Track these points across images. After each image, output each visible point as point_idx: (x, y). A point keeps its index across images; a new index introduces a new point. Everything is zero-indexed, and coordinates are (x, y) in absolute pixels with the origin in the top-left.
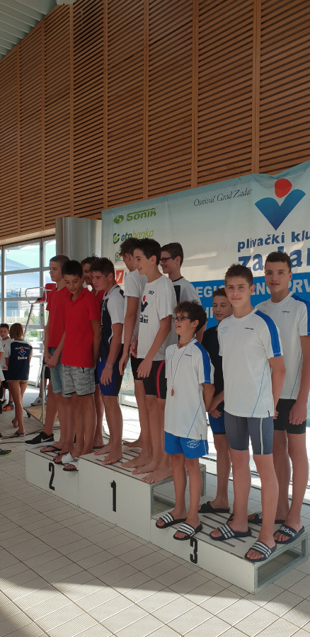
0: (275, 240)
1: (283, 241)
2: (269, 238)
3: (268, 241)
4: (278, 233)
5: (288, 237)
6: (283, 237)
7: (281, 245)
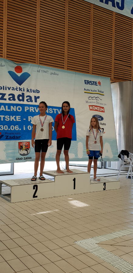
2: (18, 88)
6: (24, 89)
7: (23, 92)
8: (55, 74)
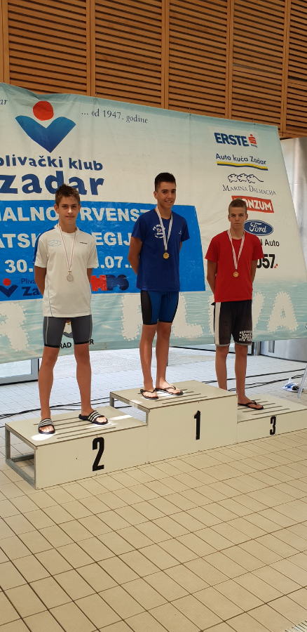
0: (51, 162)
1: (61, 166)
2: (44, 160)
3: (43, 163)
4: (54, 155)
5: (66, 163)
6: (60, 161)
7: (59, 169)
8: (136, 119)
